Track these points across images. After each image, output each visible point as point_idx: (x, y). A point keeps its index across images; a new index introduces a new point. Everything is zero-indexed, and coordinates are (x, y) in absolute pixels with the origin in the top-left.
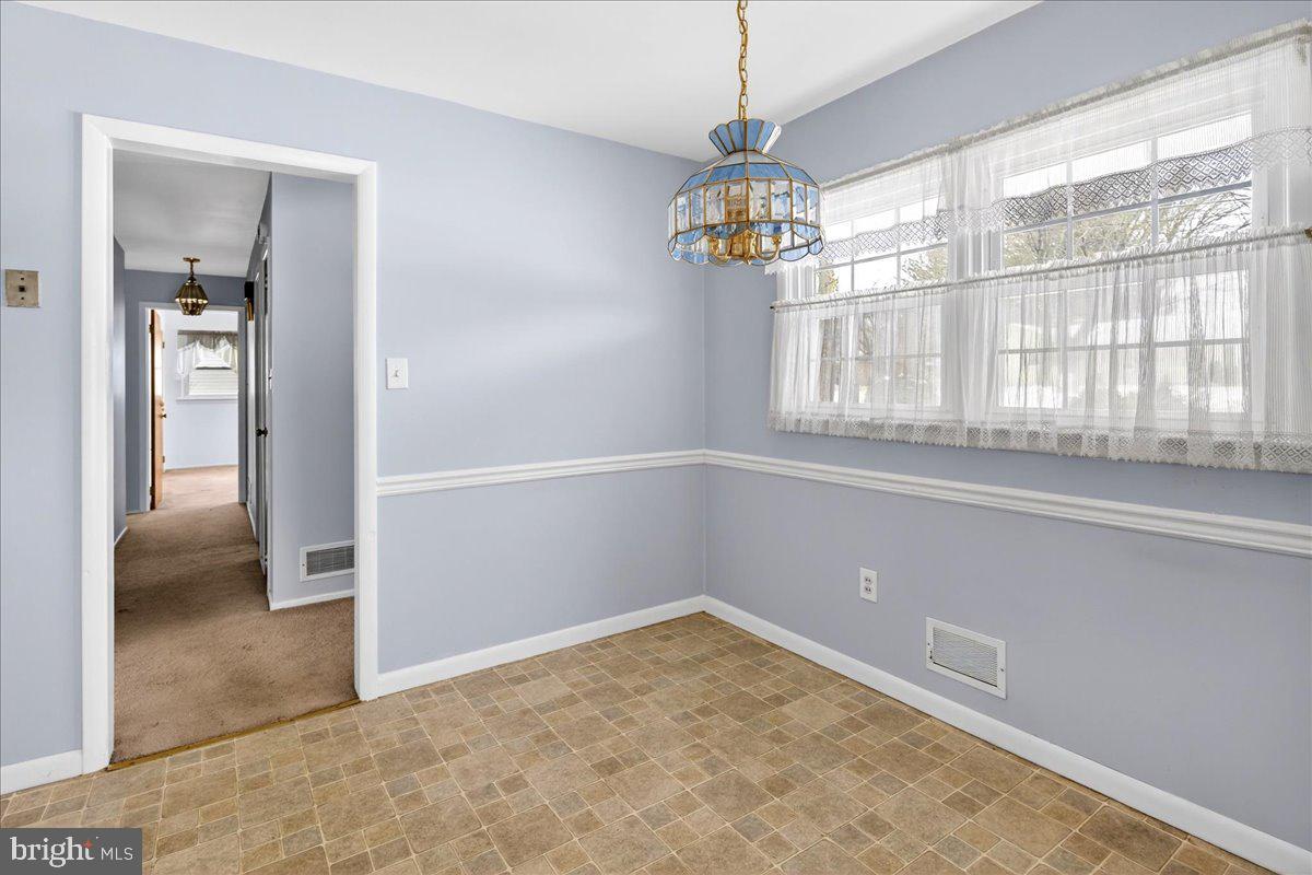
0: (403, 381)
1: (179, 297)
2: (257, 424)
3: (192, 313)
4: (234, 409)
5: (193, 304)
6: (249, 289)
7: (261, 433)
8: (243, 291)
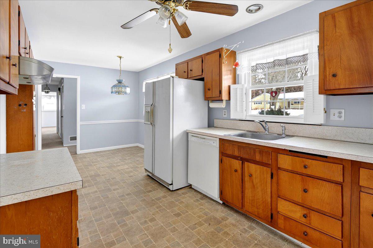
0: (84, 108)
1: (44, 90)
2: (61, 115)
3: (47, 93)
4: (56, 113)
5: (47, 91)
6: (59, 89)
7: (62, 117)
8: (58, 89)
